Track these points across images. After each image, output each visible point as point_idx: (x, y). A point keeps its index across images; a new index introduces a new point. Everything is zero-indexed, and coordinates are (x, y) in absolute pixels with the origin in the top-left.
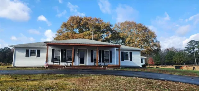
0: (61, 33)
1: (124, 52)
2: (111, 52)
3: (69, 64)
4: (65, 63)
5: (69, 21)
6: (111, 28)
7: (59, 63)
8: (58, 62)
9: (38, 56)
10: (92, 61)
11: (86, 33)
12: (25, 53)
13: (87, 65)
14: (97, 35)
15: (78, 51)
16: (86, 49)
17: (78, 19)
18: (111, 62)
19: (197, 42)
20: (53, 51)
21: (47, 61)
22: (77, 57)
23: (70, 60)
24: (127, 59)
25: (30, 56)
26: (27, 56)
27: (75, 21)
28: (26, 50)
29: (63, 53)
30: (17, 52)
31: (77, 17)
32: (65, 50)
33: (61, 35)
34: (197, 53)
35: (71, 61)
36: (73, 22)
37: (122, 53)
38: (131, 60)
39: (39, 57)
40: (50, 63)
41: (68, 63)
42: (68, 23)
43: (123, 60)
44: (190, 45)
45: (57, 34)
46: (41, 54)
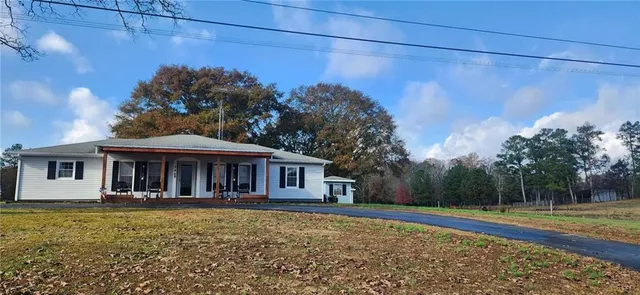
0: (132, 112)
1: (287, 167)
2: (254, 167)
3: (153, 195)
4: (145, 193)
5: (156, 78)
6: (280, 100)
7: (129, 193)
8: (126, 191)
9: (79, 176)
10: (209, 189)
11: (206, 116)
12: (46, 170)
13: (198, 196)
14: (237, 121)
15: (175, 164)
16: (195, 160)
17: (183, 76)
18: (254, 189)
19: (529, 140)
20: (116, 164)
21: (103, 187)
22: (174, 179)
23: (155, 185)
24: (292, 183)
25: (60, 176)
26: (51, 176)
27: (175, 80)
28: (50, 163)
29: (141, 169)
30: (26, 167)
31: (180, 68)
32: (145, 163)
33: (132, 117)
34: (526, 171)
35: (159, 187)
36: (170, 83)
37: (283, 170)
38: (302, 185)
39: (82, 178)
40: (109, 192)
41: (151, 192)
42: (156, 86)
43: (282, 185)
44: (510, 148)
45: (121, 114)
46: (86, 172)
